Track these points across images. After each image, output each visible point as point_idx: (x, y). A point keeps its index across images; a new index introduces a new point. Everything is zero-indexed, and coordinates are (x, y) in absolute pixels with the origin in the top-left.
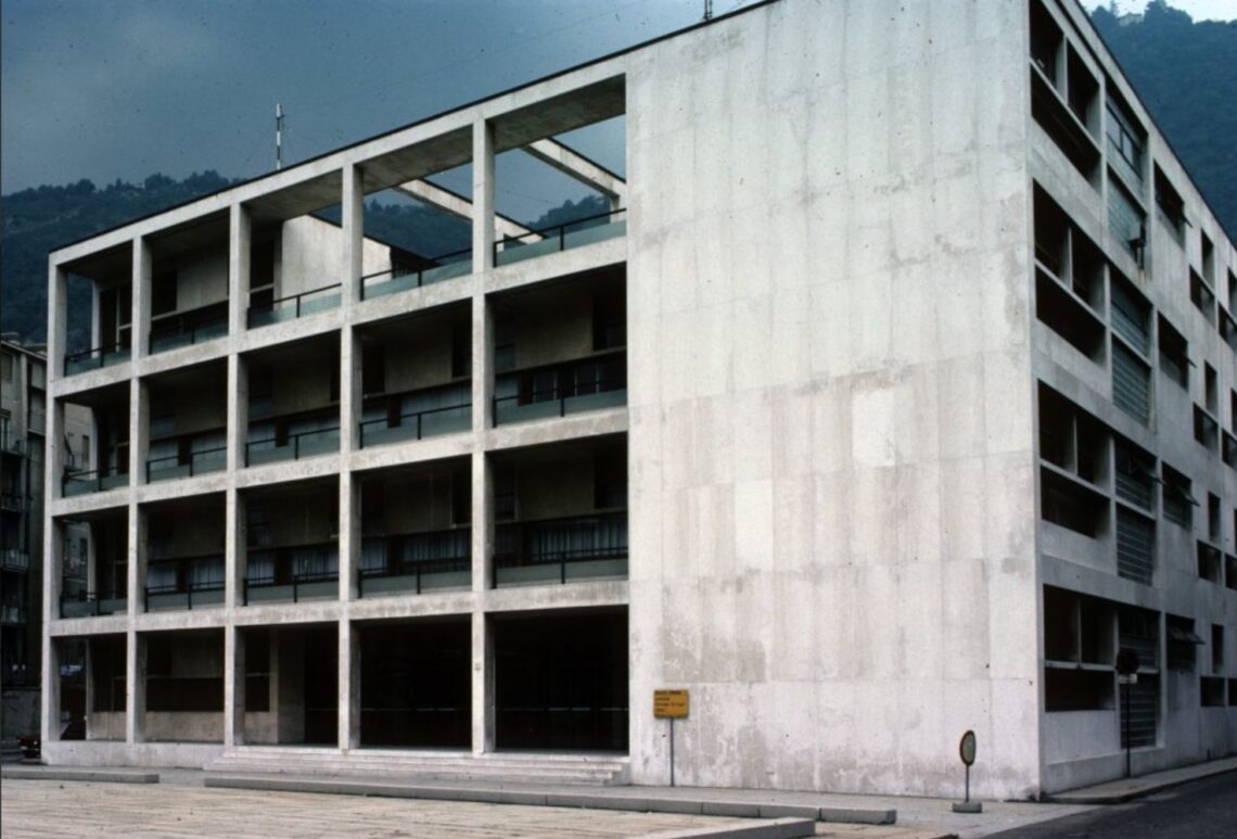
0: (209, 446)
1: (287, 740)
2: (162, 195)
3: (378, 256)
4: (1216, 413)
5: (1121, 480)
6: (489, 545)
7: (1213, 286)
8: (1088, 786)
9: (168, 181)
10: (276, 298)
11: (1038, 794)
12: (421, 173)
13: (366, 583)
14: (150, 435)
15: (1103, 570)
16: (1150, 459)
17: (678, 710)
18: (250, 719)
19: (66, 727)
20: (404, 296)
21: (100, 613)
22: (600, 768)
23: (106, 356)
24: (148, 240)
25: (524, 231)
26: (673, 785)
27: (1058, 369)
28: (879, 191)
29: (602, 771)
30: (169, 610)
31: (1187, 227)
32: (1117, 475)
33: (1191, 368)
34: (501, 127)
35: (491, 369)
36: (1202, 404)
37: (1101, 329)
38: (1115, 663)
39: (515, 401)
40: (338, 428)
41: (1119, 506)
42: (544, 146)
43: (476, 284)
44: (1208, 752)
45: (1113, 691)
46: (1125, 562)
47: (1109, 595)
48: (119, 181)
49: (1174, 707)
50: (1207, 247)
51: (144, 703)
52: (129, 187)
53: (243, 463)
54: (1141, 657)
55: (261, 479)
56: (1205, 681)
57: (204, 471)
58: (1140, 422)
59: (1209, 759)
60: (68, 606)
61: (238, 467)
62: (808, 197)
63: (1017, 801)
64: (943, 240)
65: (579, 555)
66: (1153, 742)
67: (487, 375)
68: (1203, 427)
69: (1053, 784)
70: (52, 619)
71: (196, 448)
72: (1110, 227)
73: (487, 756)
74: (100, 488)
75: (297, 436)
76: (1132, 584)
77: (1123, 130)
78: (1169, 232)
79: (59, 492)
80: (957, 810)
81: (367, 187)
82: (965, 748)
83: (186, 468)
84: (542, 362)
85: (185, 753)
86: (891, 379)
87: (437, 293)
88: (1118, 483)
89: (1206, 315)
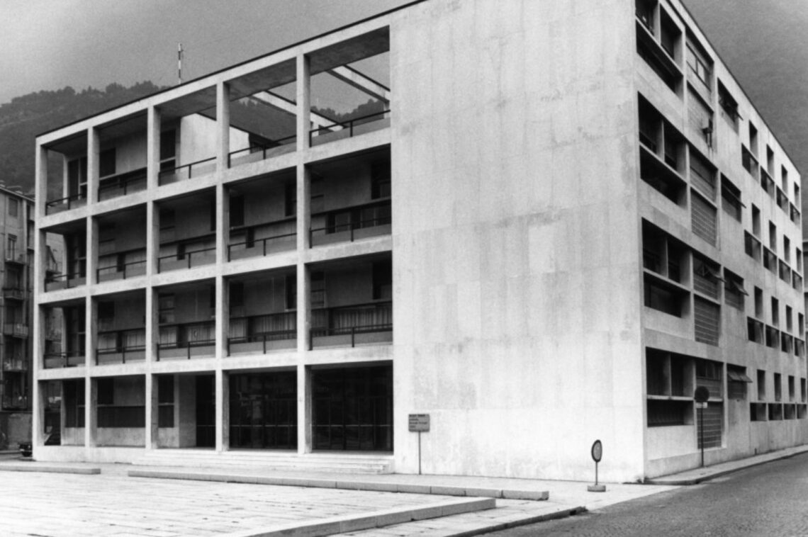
0: (136, 259)
1: (185, 445)
2: (117, 96)
3: (240, 139)
4: (759, 237)
5: (697, 280)
6: (307, 323)
7: (757, 156)
8: (675, 473)
9: (121, 88)
10: (177, 165)
11: (642, 480)
12: (266, 87)
13: (233, 347)
14: (99, 252)
15: (686, 337)
16: (716, 266)
17: (424, 427)
18: (163, 433)
19: (48, 436)
20: (254, 165)
21: (69, 365)
22: (376, 463)
23: (72, 203)
24: (97, 129)
25: (331, 123)
26: (420, 473)
27: (655, 211)
28: (544, 99)
29: (377, 465)
30: (112, 363)
31: (739, 119)
32: (694, 276)
33: (743, 208)
34: (314, 59)
35: (309, 211)
36: (750, 231)
37: (684, 185)
38: (694, 396)
39: (324, 231)
40: (215, 249)
41: (696, 297)
42: (341, 70)
43: (298, 157)
44: (756, 450)
45: (692, 413)
46: (700, 332)
47: (690, 353)
48: (90, 88)
49: (733, 422)
50: (753, 132)
51: (96, 423)
52: (96, 92)
53: (156, 271)
54: (710, 391)
55: (167, 280)
56: (753, 406)
57: (132, 276)
58: (710, 243)
59: (756, 454)
60: (49, 361)
61: (153, 273)
62: (501, 104)
63: (630, 483)
64: (583, 131)
65: (364, 329)
66: (719, 444)
67: (305, 216)
68: (751, 245)
69: (652, 473)
70: (39, 369)
71: (128, 261)
72: (689, 121)
73: (306, 456)
74: (68, 286)
75: (190, 254)
76: (705, 345)
77: (698, 59)
78: (728, 123)
79: (43, 289)
80: (590, 490)
81: (232, 97)
82: (595, 451)
83: (121, 273)
84: (340, 206)
85: (120, 454)
86: (553, 218)
87: (275, 162)
88: (695, 281)
89: (753, 175)
